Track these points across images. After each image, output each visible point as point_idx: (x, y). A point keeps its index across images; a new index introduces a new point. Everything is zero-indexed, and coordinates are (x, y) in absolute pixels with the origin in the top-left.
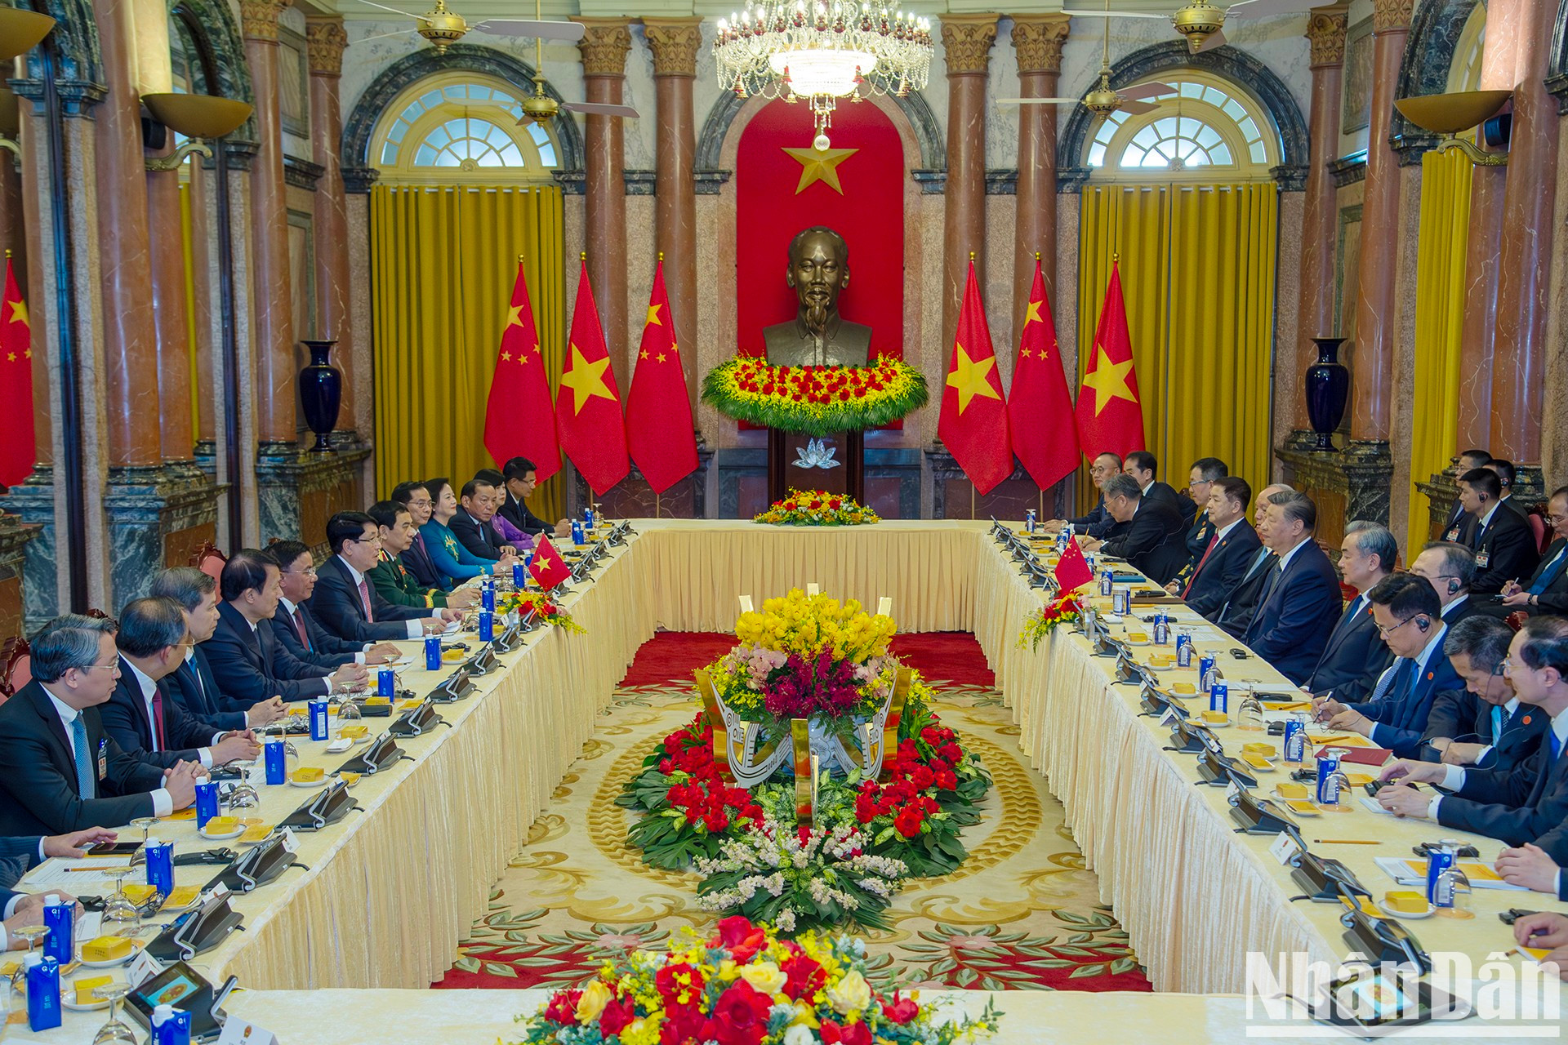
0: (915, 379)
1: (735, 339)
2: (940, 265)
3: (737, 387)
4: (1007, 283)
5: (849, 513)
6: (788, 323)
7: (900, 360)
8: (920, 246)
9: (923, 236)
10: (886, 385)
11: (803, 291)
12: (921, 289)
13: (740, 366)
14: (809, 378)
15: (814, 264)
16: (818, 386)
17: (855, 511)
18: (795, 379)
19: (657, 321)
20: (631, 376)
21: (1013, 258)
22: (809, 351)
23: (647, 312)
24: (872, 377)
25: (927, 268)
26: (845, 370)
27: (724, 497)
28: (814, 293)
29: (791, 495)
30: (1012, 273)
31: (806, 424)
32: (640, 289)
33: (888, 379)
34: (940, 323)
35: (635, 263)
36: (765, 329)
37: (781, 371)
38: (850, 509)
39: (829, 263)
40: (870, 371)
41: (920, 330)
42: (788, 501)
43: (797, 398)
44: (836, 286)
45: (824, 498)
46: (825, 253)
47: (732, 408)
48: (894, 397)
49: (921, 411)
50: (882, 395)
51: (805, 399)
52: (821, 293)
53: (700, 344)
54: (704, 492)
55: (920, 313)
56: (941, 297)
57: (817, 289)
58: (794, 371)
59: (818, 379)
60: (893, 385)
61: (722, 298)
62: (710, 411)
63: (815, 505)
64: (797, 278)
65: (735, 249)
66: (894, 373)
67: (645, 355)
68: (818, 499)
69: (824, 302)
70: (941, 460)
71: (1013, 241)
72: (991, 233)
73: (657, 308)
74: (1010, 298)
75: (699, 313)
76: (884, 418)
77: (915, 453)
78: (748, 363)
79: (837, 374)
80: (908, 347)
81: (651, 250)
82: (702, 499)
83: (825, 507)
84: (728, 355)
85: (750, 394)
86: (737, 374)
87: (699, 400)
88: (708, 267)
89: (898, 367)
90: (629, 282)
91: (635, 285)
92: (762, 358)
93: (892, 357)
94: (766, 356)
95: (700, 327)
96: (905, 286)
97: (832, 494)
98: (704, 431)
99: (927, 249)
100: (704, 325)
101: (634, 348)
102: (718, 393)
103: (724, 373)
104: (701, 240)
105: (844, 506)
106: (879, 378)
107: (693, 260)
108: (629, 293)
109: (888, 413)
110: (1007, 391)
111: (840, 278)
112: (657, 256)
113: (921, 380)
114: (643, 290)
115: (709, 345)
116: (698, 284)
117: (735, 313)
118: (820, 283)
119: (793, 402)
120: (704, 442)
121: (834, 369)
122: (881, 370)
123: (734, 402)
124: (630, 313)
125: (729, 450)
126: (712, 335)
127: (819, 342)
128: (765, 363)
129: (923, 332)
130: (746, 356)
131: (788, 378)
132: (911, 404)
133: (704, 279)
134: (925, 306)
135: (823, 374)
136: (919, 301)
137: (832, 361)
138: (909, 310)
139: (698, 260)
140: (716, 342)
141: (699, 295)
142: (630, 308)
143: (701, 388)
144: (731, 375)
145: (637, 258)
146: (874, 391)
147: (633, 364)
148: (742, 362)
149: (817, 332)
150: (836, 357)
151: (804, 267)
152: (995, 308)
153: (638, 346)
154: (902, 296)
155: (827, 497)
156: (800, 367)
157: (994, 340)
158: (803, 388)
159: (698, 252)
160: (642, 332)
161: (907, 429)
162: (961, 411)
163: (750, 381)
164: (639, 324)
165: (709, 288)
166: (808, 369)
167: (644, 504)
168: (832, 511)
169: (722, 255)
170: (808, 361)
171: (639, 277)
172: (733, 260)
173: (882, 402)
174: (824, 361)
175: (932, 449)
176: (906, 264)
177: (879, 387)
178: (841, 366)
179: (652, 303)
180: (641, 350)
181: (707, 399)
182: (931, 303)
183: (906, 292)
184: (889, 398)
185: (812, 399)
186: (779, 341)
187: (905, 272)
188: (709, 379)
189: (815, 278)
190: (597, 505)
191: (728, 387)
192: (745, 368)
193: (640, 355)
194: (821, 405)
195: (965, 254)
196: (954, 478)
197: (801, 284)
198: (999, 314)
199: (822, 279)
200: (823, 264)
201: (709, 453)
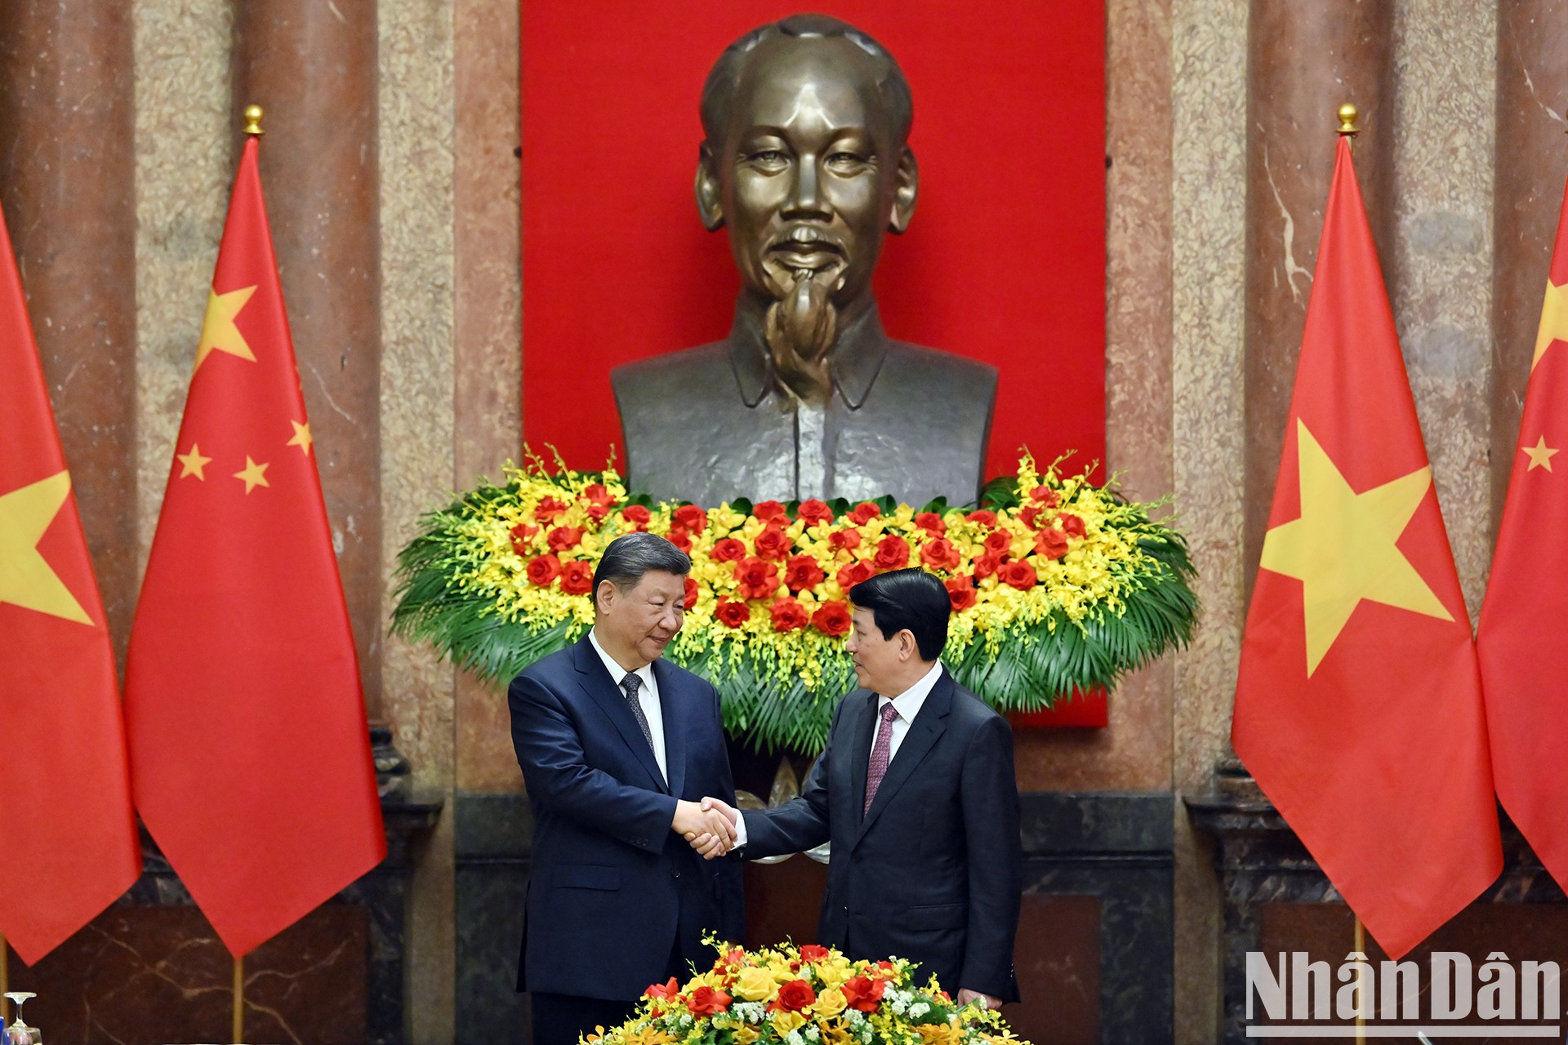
0: (1149, 548)
1: (513, 407)
2: (1236, 151)
3: (521, 579)
4: (1470, 211)
5: (915, 1023)
6: (699, 351)
7: (1097, 481)
8: (1163, 81)
9: (1176, 51)
10: (1047, 568)
11: (754, 240)
12: (1167, 233)
13: (530, 505)
14: (770, 543)
15: (792, 147)
16: (805, 574)
17: (936, 1017)
18: (727, 550)
19: (235, 344)
20: (147, 535)
21: (1488, 124)
22: (775, 449)
23: (204, 311)
24: (998, 541)
25: (1189, 159)
26: (903, 516)
27: (474, 969)
28: (792, 245)
29: (707, 959)
30: (1488, 176)
31: (765, 708)
32: (177, 234)
33: (1056, 549)
34: (1236, 349)
35: (163, 142)
36: (617, 372)
37: (677, 520)
38: (918, 1010)
39: (844, 145)
40: (988, 521)
41: (1166, 376)
42: (698, 982)
43: (732, 615)
44: (867, 222)
45: (824, 972)
46: (831, 107)
47: (499, 651)
48: (1074, 611)
49: (1177, 658)
50: (1033, 605)
51: (758, 621)
52: (816, 246)
53: (392, 425)
54: (402, 948)
55: (1166, 317)
56: (1236, 258)
57: (801, 235)
58: (723, 518)
59: (808, 549)
60: (1071, 569)
61: (467, 271)
62: (425, 660)
63: (794, 997)
64: (730, 194)
65: (512, 93)
66: (1076, 527)
67: (194, 463)
68: (804, 974)
69: (826, 279)
70: (1247, 833)
71: (1490, 67)
72: (1412, 41)
73: (236, 300)
74: (1479, 266)
75: (388, 316)
76: (1037, 682)
77: (1154, 808)
78: (557, 493)
79: (873, 529)
80: (1122, 437)
81: (218, 95)
82: (397, 971)
83: (829, 1003)
84: (490, 464)
85: (567, 601)
86: (520, 530)
87: (387, 622)
88: (418, 157)
89: (1090, 507)
90: (142, 210)
91: (164, 220)
92: (610, 475)
93: (1067, 471)
94: (623, 468)
95: (389, 365)
96: (1115, 223)
97: (852, 955)
98: (405, 732)
99: (1188, 94)
100: (405, 360)
101: (160, 439)
102: (454, 598)
103: (474, 526)
104: (393, 64)
105: (899, 1000)
106: (1022, 542)
107: (368, 129)
108: (142, 246)
109: (1054, 664)
110: (1472, 590)
111: (882, 196)
112: (238, 121)
113: (1171, 551)
114: (188, 235)
115: (422, 427)
116: (386, 215)
117: (513, 316)
118: (814, 214)
119: (719, 631)
120: (402, 769)
121: (865, 513)
122: (1029, 517)
123: (512, 628)
124: (143, 316)
125: (488, 801)
126: (433, 394)
127: (810, 417)
128: (618, 493)
129: (1179, 383)
130: (552, 469)
131: (701, 546)
132: (1137, 637)
133: (407, 198)
134: (1184, 291)
135: (823, 529)
136: (1165, 274)
137: (856, 486)
138: (1127, 305)
139: (385, 131)
140: (446, 418)
141: (386, 255)
142: (143, 297)
143: (393, 580)
144: (499, 535)
145: (170, 126)
146: (1005, 590)
147: (151, 495)
148: (536, 489)
149: (801, 384)
150: (873, 470)
151: (755, 156)
152: (1431, 301)
153: (172, 433)
154: (1100, 257)
155: (836, 968)
156: (743, 505)
157: (1428, 414)
158: (755, 580)
159: (385, 105)
160: (184, 385)
161: (1122, 728)
162: (1314, 658)
163: (565, 557)
164: (172, 353)
165: (424, 229)
166: (767, 511)
167: (191, 993)
168: (855, 1016)
169: (470, 114)
170: (772, 487)
171: (176, 192)
172: (505, 130)
173: (1032, 628)
174: (829, 484)
175: (1211, 798)
176: (1116, 145)
177: (1022, 578)
178: (889, 503)
179: (220, 284)
180: (182, 447)
181: (412, 621)
182: (1206, 280)
183: (1118, 242)
184: (1060, 614)
185: (786, 619)
186: (667, 414)
187: (1114, 175)
188: (422, 548)
189: (794, 192)
190: (19, 998)
191: (487, 578)
192: (547, 508)
193: (177, 466)
194: (817, 641)
195: (1323, 116)
196: (1288, 899)
197: (749, 220)
198: (1444, 320)
199: (820, 195)
200: (825, 146)
201: (422, 812)
